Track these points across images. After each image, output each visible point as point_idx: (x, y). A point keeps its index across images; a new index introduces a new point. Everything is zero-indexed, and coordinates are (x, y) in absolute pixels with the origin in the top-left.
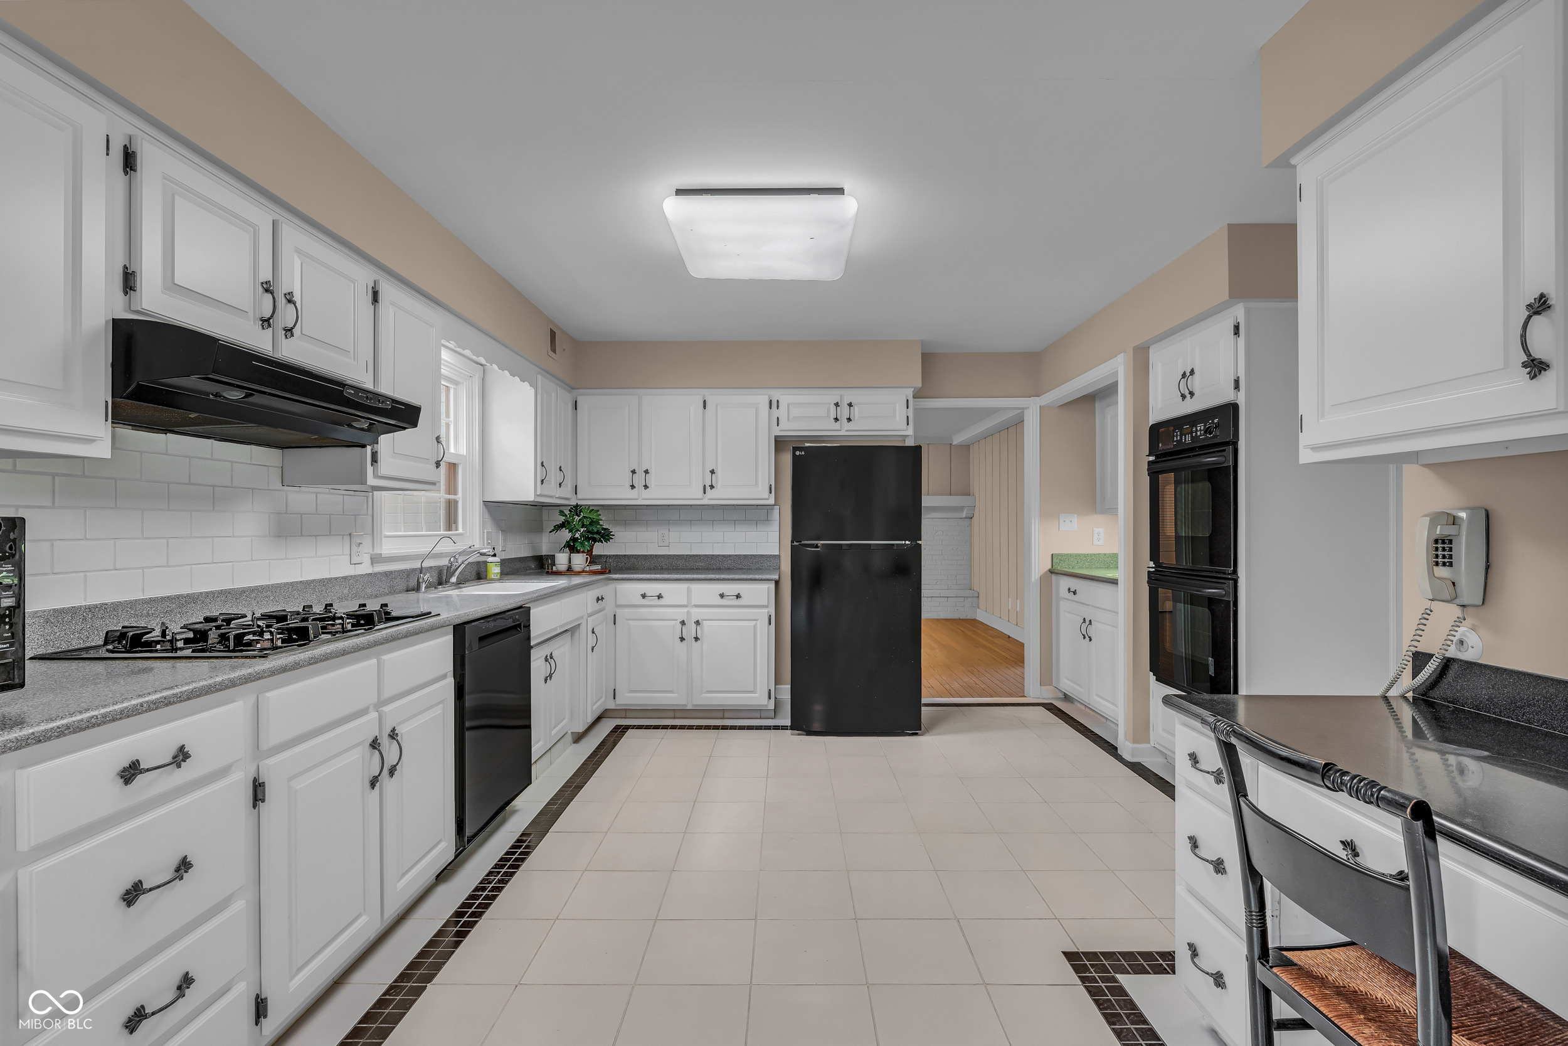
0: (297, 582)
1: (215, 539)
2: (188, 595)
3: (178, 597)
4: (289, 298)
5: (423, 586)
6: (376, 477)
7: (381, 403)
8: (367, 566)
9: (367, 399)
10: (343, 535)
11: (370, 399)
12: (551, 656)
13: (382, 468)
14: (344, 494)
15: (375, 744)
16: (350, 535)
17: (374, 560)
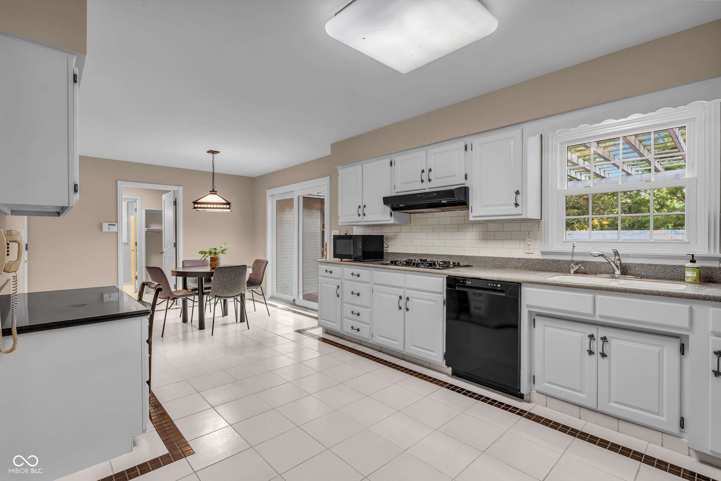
0: (491, 257)
1: (459, 240)
2: (449, 255)
3: (447, 255)
4: (430, 170)
5: (572, 272)
6: (474, 217)
7: (433, 195)
8: (537, 255)
9: (426, 196)
10: (520, 240)
11: (427, 196)
12: (604, 339)
13: (475, 213)
14: (521, 222)
15: (401, 297)
16: (524, 240)
17: (543, 253)
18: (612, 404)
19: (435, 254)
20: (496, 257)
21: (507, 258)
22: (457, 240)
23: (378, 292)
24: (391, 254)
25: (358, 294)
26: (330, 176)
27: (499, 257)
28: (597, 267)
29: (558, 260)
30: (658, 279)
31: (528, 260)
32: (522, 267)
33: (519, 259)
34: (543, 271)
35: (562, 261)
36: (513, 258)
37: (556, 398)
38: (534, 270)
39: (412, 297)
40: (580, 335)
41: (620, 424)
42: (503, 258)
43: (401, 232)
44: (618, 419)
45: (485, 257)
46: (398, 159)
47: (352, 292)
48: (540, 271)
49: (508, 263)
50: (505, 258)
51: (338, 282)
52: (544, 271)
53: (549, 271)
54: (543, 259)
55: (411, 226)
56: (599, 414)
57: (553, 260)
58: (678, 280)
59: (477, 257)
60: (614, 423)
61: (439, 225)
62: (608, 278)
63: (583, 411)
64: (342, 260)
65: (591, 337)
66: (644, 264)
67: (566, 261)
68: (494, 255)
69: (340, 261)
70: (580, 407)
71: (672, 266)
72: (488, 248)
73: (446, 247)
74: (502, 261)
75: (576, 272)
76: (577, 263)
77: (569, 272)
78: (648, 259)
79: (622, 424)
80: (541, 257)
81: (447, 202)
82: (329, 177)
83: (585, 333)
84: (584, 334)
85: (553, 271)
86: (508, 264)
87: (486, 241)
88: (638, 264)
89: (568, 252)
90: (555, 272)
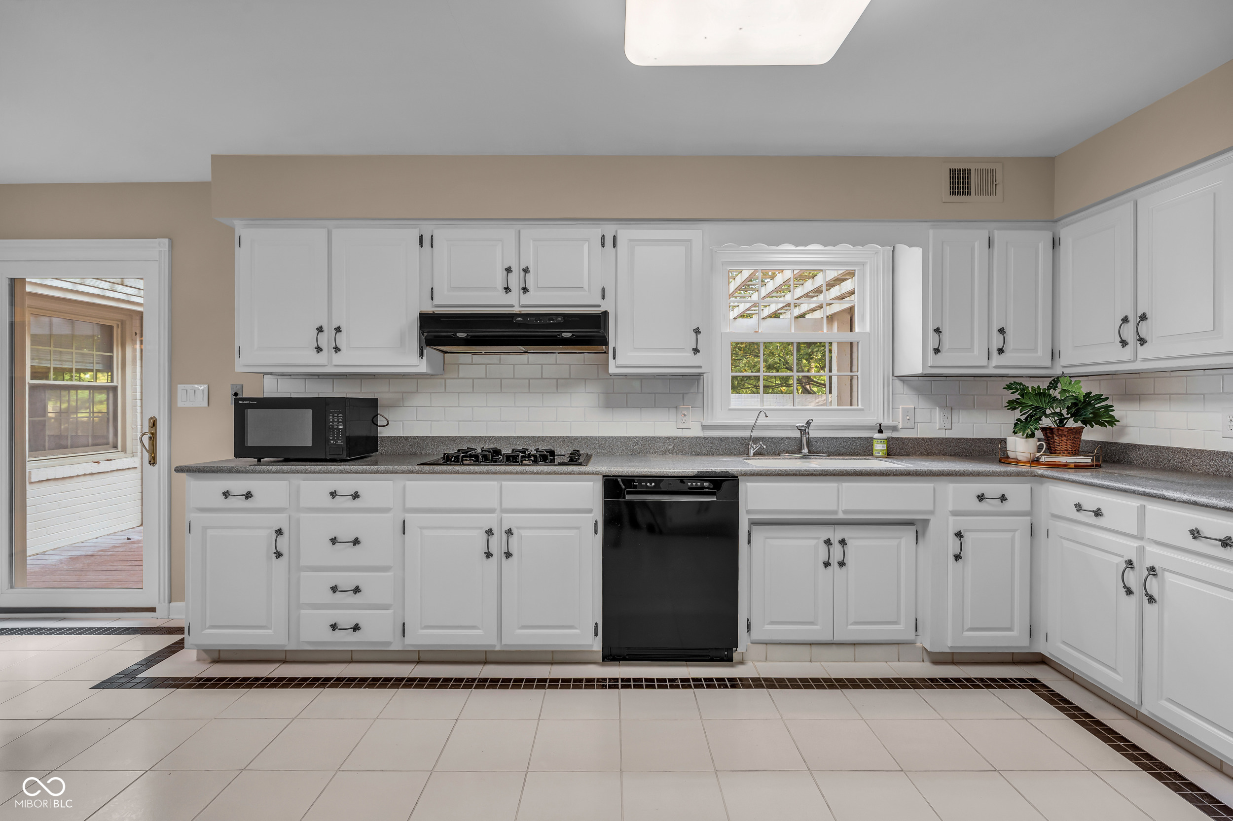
0: (620, 437)
2: (539, 437)
3: (533, 437)
4: (526, 270)
5: (752, 452)
6: (617, 367)
7: (553, 320)
8: (696, 431)
9: (537, 321)
10: (669, 408)
11: (540, 321)
12: (843, 542)
13: (620, 360)
14: (670, 379)
15: (490, 532)
16: (676, 407)
17: (704, 427)
18: (851, 627)
19: (507, 437)
20: (630, 437)
21: (649, 437)
22: (555, 408)
23: (421, 528)
24: (391, 441)
25: (356, 542)
26: (170, 239)
27: (636, 437)
28: (775, 444)
29: (726, 437)
30: (839, 455)
31: (682, 440)
32: (672, 451)
33: (669, 438)
34: (704, 455)
35: (732, 438)
36: (659, 438)
37: (778, 642)
38: (692, 454)
39: (518, 528)
40: (813, 542)
41: (856, 650)
42: (643, 437)
43: (417, 392)
44: (854, 644)
45: (610, 438)
46: (444, 235)
47: (334, 541)
48: (701, 455)
49: (650, 446)
50: (646, 438)
51: (280, 520)
52: (707, 455)
53: (713, 455)
54: (705, 437)
55: (445, 379)
56: (834, 646)
57: (719, 438)
58: (857, 455)
59: (595, 438)
60: (848, 652)
61: (514, 378)
62: (799, 459)
63: (815, 650)
64: (259, 460)
65: (828, 542)
66: (826, 437)
67: (736, 438)
68: (627, 434)
69: (255, 465)
70: (811, 644)
71: (852, 438)
72: (615, 422)
73: (531, 421)
74: (641, 443)
75: (758, 454)
76: (756, 440)
77: (748, 454)
78: (829, 431)
79: (860, 650)
80: (701, 434)
81: (573, 335)
82: (166, 241)
83: (818, 538)
84: (817, 540)
85: (719, 455)
86: (651, 448)
87: (611, 409)
88: (820, 437)
89: (739, 425)
90: (722, 455)
